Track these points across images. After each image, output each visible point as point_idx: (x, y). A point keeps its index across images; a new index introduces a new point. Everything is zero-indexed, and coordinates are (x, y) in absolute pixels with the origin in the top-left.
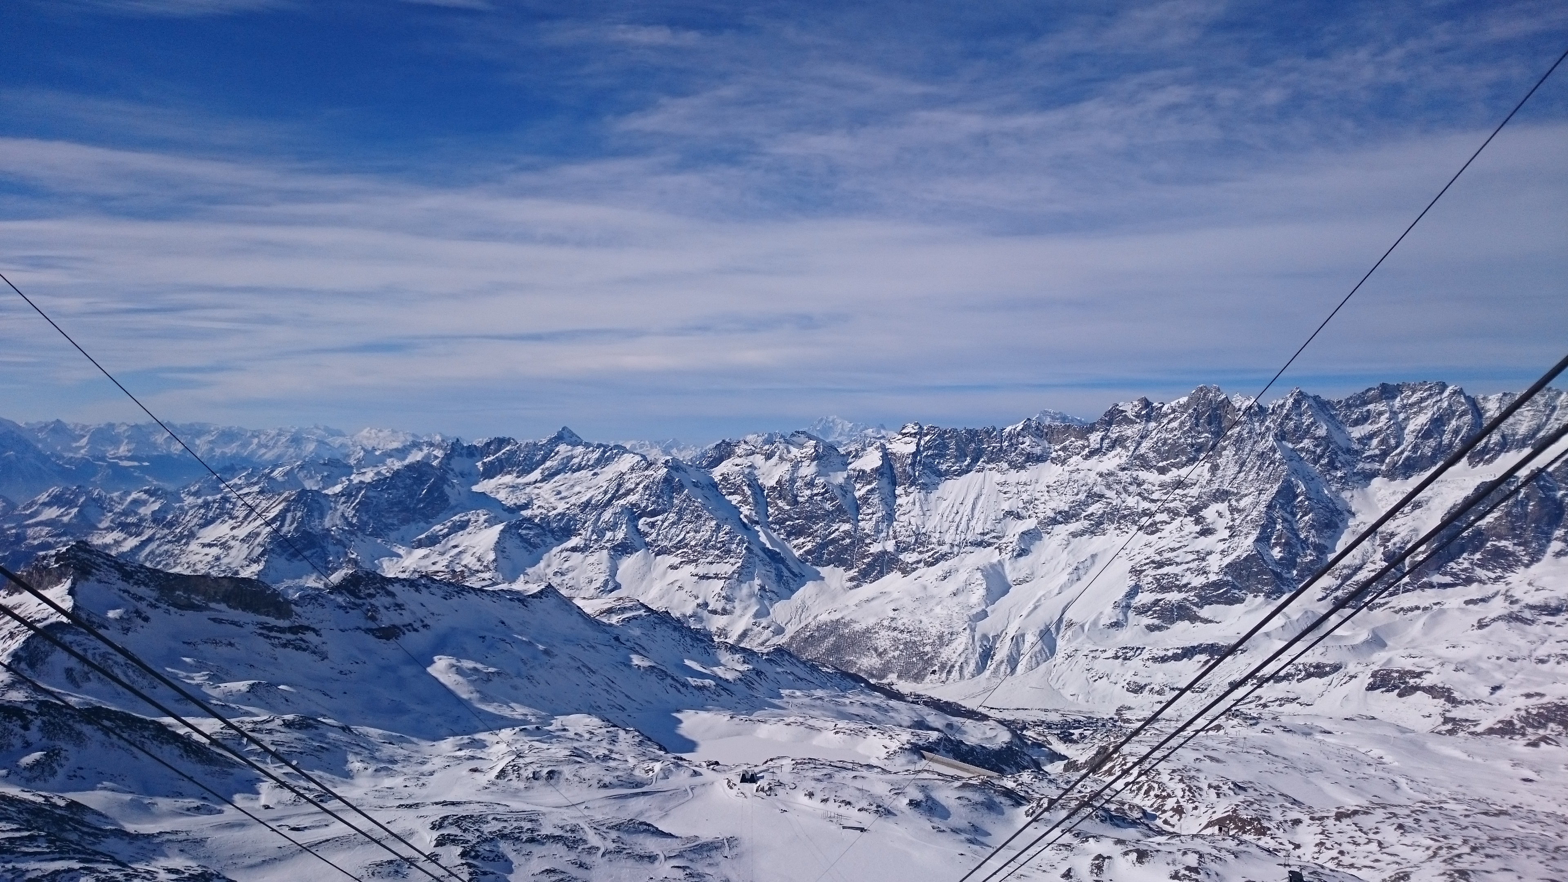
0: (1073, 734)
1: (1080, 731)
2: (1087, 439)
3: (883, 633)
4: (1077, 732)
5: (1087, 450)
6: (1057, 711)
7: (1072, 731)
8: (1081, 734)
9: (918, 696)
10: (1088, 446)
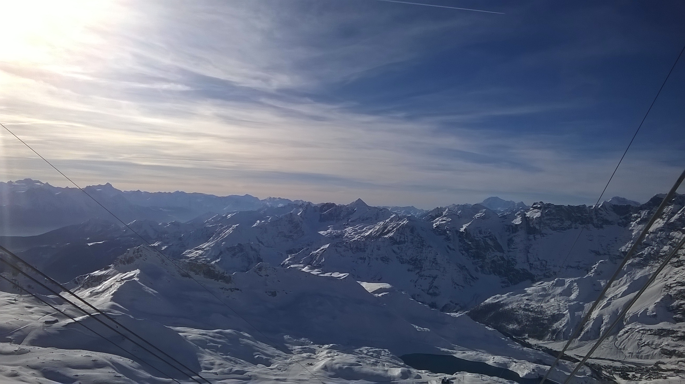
0: (629, 375)
1: (634, 373)
2: (639, 213)
3: (521, 312)
4: (631, 374)
5: (639, 219)
6: (619, 361)
7: (628, 373)
8: (633, 375)
9: (540, 347)
10: (640, 217)
